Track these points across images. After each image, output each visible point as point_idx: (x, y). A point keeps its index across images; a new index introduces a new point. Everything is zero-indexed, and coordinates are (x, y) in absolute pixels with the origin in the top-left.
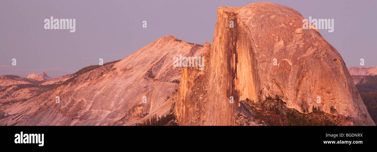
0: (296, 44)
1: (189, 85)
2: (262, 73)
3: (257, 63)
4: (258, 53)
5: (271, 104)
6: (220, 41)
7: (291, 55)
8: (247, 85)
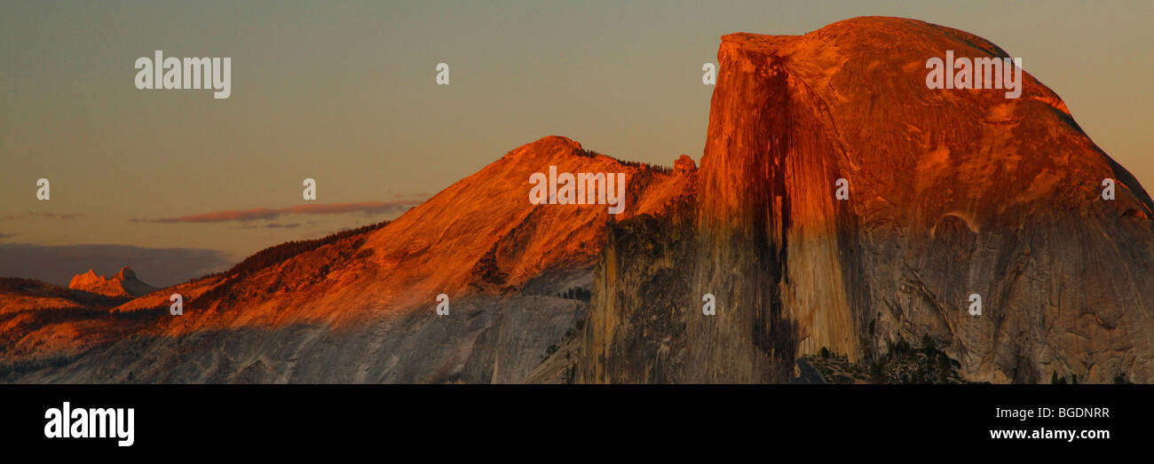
0: (992, 161)
1: (622, 305)
2: (875, 261)
3: (856, 225)
4: (861, 194)
5: (906, 368)
6: (729, 154)
7: (974, 199)
8: (823, 303)
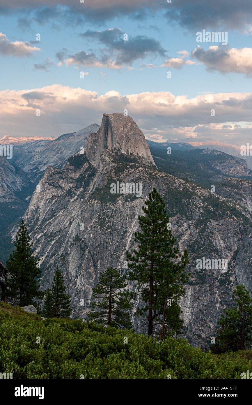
0: (128, 129)
5: (115, 151)
6: (103, 126)
7: (125, 133)
8: (110, 143)
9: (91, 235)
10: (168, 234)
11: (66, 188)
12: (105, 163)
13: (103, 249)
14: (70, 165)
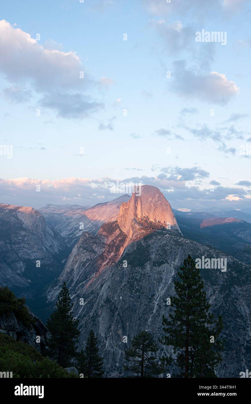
2: (143, 208)
5: (145, 219)
6: (133, 197)
8: (139, 212)
9: (121, 298)
10: (203, 299)
11: (98, 253)
12: (135, 230)
13: (132, 311)
14: (103, 231)
